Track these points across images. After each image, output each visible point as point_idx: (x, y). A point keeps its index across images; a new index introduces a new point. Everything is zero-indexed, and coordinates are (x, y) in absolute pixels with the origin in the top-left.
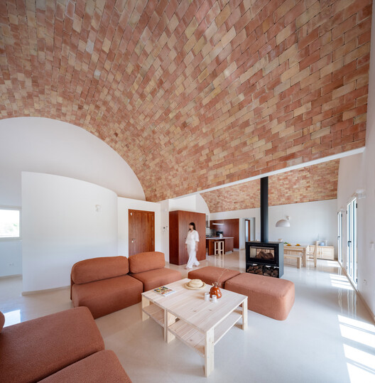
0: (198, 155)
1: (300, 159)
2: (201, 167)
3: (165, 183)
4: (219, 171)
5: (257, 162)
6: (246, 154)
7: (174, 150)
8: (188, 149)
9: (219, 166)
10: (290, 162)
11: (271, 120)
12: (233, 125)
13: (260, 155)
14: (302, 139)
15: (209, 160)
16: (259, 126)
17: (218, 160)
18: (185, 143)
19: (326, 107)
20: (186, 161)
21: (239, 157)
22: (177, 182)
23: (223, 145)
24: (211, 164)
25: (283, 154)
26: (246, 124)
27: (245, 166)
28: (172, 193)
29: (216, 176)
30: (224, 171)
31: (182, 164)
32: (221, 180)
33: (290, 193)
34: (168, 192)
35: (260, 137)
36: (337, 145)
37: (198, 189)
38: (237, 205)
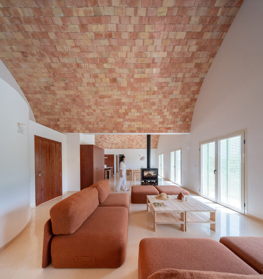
0: (118, 107)
1: (172, 131)
2: (119, 116)
3: (76, 117)
4: (133, 123)
5: (155, 126)
6: (151, 120)
7: (96, 93)
8: (111, 99)
9: (134, 120)
10: (169, 131)
11: (165, 108)
12: (146, 100)
13: (157, 123)
14: (174, 122)
15: (126, 114)
16: (159, 108)
17: (133, 117)
18: (110, 93)
19: (183, 114)
20: (106, 107)
21: (146, 120)
22: (92, 120)
23: (139, 109)
24: (127, 117)
25: (166, 126)
26: (154, 104)
27: (149, 126)
28: (84, 128)
29: (129, 126)
30: (136, 125)
31: (101, 107)
32: (133, 129)
33: (141, 143)
34: (79, 127)
35: (159, 114)
36: (183, 129)
38: (113, 146)
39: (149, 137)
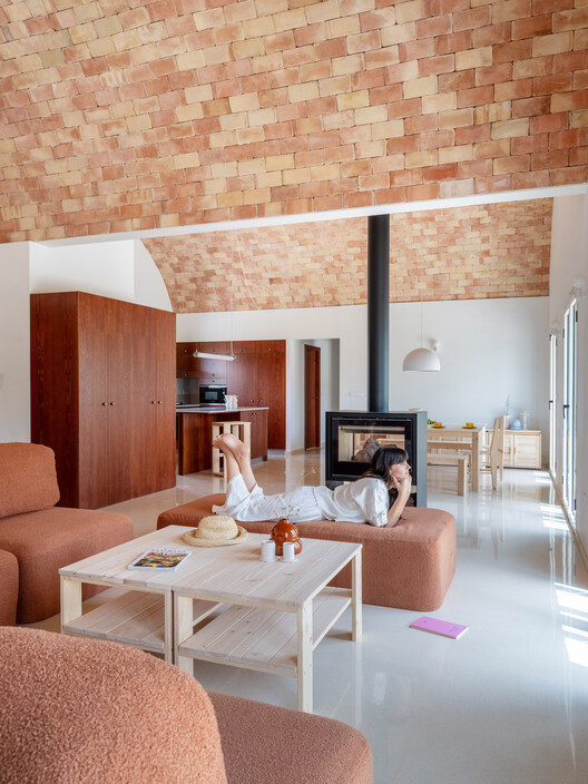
0: (170, 96)
1: (466, 184)
2: (179, 142)
3: (13, 173)
4: (248, 168)
5: (365, 166)
6: (334, 135)
7: (68, 53)
8: (130, 69)
9: (249, 153)
10: (446, 185)
11: (403, 59)
12: (295, 39)
13: (372, 149)
14: (473, 132)
15: (210, 124)
16: (372, 66)
17: (245, 135)
18: (120, 43)
19: (521, 70)
20: (120, 109)
21: (314, 141)
22: (73, 179)
23: (264, 88)
24: (216, 141)
25: (430, 161)
26: (336, 48)
27: (330, 172)
28: (45, 220)
29: (234, 185)
30: (266, 174)
31: (99, 114)
32: (252, 199)
34: (28, 214)
35: (376, 97)
36: (539, 165)
37: (164, 218)
38: (281, 292)
39: (378, 227)
